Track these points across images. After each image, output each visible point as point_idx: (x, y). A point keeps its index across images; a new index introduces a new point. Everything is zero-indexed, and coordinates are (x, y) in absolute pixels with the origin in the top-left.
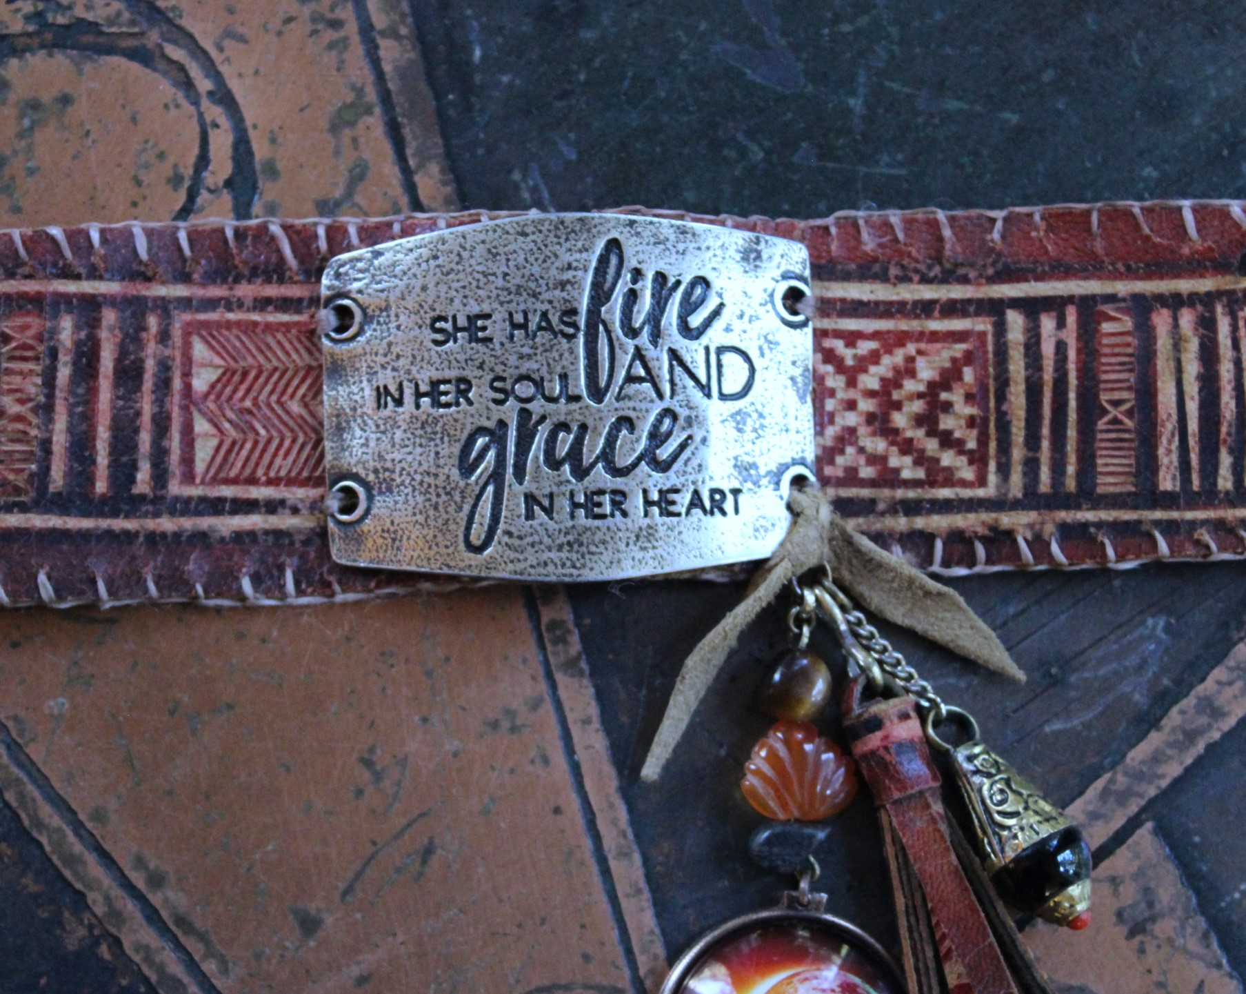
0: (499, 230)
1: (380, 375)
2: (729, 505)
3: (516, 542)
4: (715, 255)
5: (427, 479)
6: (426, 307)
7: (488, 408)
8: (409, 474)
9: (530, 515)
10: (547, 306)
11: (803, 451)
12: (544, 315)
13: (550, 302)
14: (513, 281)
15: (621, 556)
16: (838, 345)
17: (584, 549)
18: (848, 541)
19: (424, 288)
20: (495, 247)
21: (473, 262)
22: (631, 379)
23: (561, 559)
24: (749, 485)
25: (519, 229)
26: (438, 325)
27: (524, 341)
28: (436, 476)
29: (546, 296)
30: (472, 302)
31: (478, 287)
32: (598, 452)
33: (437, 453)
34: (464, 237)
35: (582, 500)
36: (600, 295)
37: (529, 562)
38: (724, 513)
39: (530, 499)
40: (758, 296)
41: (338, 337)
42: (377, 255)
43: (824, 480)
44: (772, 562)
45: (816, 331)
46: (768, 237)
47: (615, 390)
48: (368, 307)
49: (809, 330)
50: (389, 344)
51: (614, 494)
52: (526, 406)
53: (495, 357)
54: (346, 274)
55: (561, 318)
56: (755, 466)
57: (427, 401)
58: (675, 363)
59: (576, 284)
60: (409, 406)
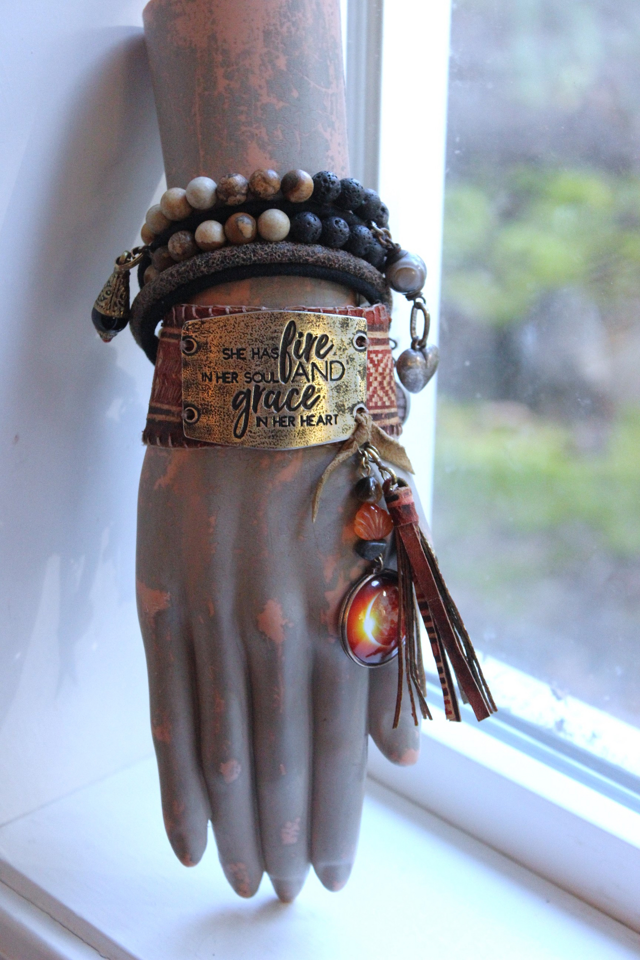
0: (249, 317)
1: (203, 369)
2: (333, 421)
3: (253, 435)
4: (331, 326)
5: (220, 409)
6: (221, 345)
7: (244, 385)
8: (214, 407)
9: (258, 425)
10: (266, 346)
11: (362, 399)
12: (265, 350)
13: (268, 345)
14: (254, 337)
15: (292, 441)
16: (373, 356)
17: (278, 438)
18: (378, 432)
19: (221, 337)
20: (247, 323)
21: (239, 328)
22: (297, 374)
23: (270, 442)
24: (341, 413)
25: (257, 317)
26: (225, 352)
27: (258, 359)
28: (224, 408)
29: (266, 343)
30: (239, 344)
31: (241, 338)
32: (284, 401)
33: (224, 400)
34: (236, 319)
35: (278, 419)
36: (287, 342)
37: (258, 442)
38: (331, 424)
39: (259, 419)
40: (346, 341)
41: (188, 352)
42: (203, 323)
43: (370, 408)
44: (349, 441)
45: (368, 351)
46: (351, 317)
47: (292, 378)
48: (199, 342)
49: (366, 352)
50: (207, 357)
51: (290, 417)
52: (258, 384)
53: (247, 365)
54: (191, 329)
55: (272, 351)
56: (343, 405)
57: (221, 380)
58: (314, 368)
59: (278, 338)
60: (214, 382)
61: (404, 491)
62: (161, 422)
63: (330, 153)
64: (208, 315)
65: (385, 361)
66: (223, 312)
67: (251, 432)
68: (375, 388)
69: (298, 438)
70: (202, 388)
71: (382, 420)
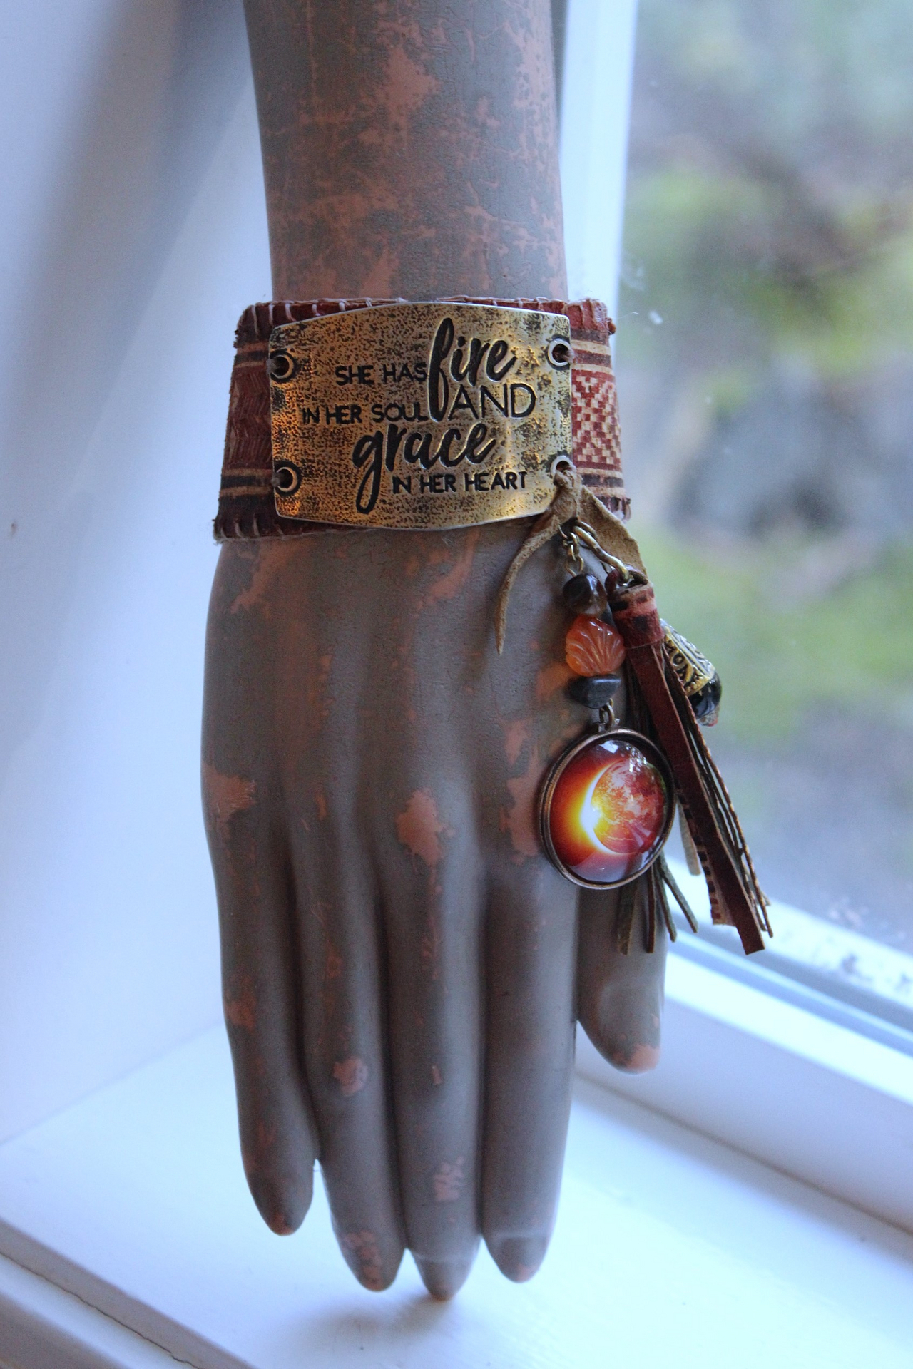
0: (378, 314)
1: (305, 402)
2: (518, 483)
3: (388, 506)
4: (510, 327)
5: (334, 467)
6: (333, 362)
7: (371, 424)
8: (323, 464)
9: (396, 490)
10: (406, 361)
11: (565, 447)
12: (405, 367)
13: (409, 358)
14: (386, 345)
15: (452, 515)
16: (581, 379)
17: (429, 511)
18: (593, 504)
19: (332, 349)
20: (375, 324)
21: (361, 333)
22: (458, 405)
23: (415, 517)
24: (531, 469)
25: (390, 313)
26: (340, 372)
27: (393, 383)
28: (340, 465)
29: (405, 355)
30: (362, 359)
31: (365, 349)
32: (438, 451)
34: (356, 317)
35: (428, 481)
36: (440, 354)
37: (396, 519)
38: (515, 487)
39: (397, 481)
40: (536, 352)
41: (279, 377)
42: (303, 327)
43: (579, 464)
44: (545, 516)
45: (573, 371)
46: (544, 313)
47: (450, 413)
48: (297, 359)
49: (570, 371)
50: (311, 383)
51: (448, 476)
52: (394, 423)
53: (376, 393)
54: (284, 338)
55: (415, 368)
56: (535, 458)
57: (334, 419)
58: (486, 395)
59: (424, 346)
60: (322, 421)
61: (637, 595)
62: (240, 498)
64: (312, 315)
65: (602, 390)
66: (336, 308)
67: (384, 502)
68: (587, 432)
69: (461, 510)
70: (304, 434)
71: (600, 487)
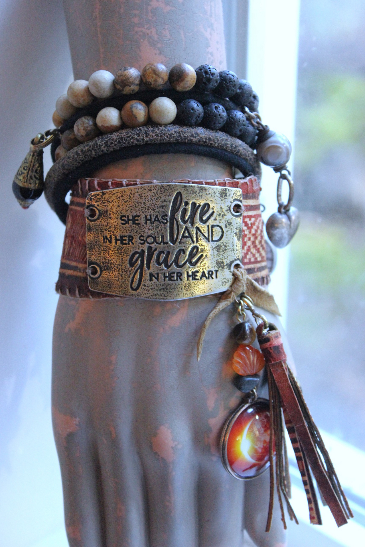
0: (143, 188)
1: (104, 232)
2: (214, 276)
3: (146, 288)
4: (212, 196)
5: (119, 267)
6: (119, 212)
7: (138, 246)
9: (151, 280)
10: (157, 214)
11: (238, 256)
12: (157, 216)
13: (159, 212)
14: (147, 205)
15: (180, 293)
16: (247, 220)
17: (168, 291)
18: (252, 284)
19: (119, 206)
20: (141, 194)
21: (134, 198)
22: (183, 236)
23: (161, 294)
24: (221, 268)
25: (149, 188)
26: (123, 218)
27: (150, 225)
28: (122, 266)
29: (157, 210)
30: (134, 211)
31: (136, 207)
32: (173, 259)
33: (122, 259)
34: (131, 190)
35: (168, 275)
36: (175, 210)
37: (151, 295)
38: (212, 278)
39: (151, 275)
40: (225, 208)
41: (91, 219)
42: (104, 194)
43: (244, 264)
44: (227, 293)
45: (243, 216)
46: (229, 188)
47: (179, 240)
48: (101, 210)
49: (242, 217)
50: (108, 223)
51: (178, 273)
52: (150, 245)
53: (141, 229)
54: (94, 199)
55: (162, 217)
56: (223, 262)
57: (119, 242)
58: (198, 231)
59: (167, 206)
60: (113, 243)
61: (274, 334)
62: (70, 276)
63: (210, 50)
64: (108, 188)
65: (257, 224)
66: (120, 185)
67: (145, 285)
68: (249, 247)
69: (185, 290)
70: (104, 249)
71: (255, 274)
